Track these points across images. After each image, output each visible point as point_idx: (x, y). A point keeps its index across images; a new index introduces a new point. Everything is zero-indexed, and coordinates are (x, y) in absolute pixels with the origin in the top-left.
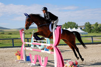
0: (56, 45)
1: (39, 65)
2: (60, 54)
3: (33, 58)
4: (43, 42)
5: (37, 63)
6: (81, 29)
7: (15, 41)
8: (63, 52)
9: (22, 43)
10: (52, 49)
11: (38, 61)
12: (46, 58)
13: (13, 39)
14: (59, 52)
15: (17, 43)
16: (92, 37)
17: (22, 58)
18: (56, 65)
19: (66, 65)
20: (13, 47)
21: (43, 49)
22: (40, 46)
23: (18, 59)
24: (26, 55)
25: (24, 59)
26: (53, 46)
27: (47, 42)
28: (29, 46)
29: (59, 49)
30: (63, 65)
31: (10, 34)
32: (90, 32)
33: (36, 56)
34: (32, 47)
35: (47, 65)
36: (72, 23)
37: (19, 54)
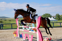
0: (38, 28)
1: (28, 40)
2: (41, 33)
3: (24, 36)
4: (30, 26)
5: (27, 39)
6: (54, 18)
7: (13, 25)
8: (42, 32)
9: (17, 26)
10: (36, 30)
11: (27, 37)
12: (32, 36)
13: (12, 24)
14: (40, 32)
15: (14, 27)
16: (60, 23)
17: (17, 35)
18: (38, 40)
19: (44, 40)
20: (12, 29)
21: (30, 30)
22: (28, 28)
23: (15, 36)
24: (19, 34)
25: (19, 36)
26: (36, 28)
27: (33, 26)
28: (21, 28)
29: (40, 30)
30: (43, 40)
31: (10, 21)
32: (59, 20)
33: (26, 34)
34: (24, 29)
35: (33, 40)
36: (48, 14)
37: (16, 33)
